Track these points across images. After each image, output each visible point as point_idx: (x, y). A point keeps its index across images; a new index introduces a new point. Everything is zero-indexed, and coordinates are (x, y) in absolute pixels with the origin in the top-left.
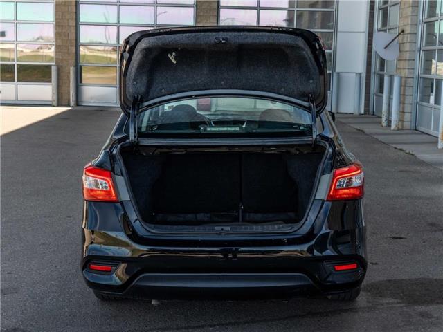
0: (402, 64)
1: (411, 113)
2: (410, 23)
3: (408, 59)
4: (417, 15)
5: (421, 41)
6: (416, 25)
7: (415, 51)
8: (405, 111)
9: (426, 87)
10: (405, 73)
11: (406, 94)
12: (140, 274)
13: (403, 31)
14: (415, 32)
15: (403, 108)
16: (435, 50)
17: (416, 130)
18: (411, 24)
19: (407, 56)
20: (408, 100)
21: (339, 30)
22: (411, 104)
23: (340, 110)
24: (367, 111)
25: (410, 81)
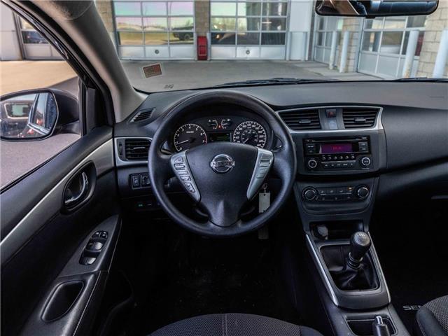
1: (355, 59)
8: (351, 58)
10: (353, 28)
11: (352, 45)
15: (349, 56)
17: (357, 72)
20: (354, 49)
22: (355, 53)
23: (292, 58)
24: (309, 58)
25: (356, 35)
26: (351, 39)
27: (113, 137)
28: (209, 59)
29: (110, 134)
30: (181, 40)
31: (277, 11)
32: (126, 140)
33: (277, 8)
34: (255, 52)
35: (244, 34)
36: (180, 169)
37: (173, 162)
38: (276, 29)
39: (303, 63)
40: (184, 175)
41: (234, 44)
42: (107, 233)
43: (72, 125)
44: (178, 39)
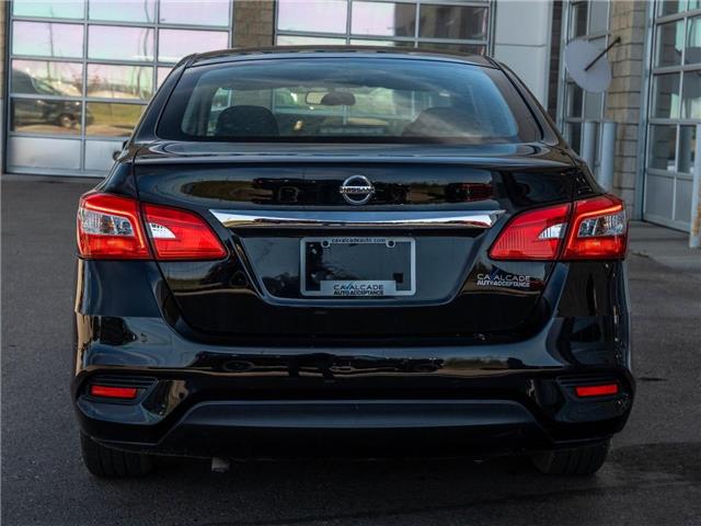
0: (616, 101)
1: (634, 189)
2: (631, 24)
3: (627, 89)
4: (644, 11)
5: (651, 58)
6: (643, 28)
7: (639, 76)
8: (623, 186)
9: (660, 142)
10: (623, 116)
11: (625, 154)
12: (196, 403)
13: (618, 40)
14: (640, 41)
15: (620, 180)
16: (678, 73)
17: (643, 220)
18: (634, 27)
19: (627, 85)
20: (629, 165)
21: (497, 41)
22: (634, 173)
25: (632, 131)
26: (619, 141)
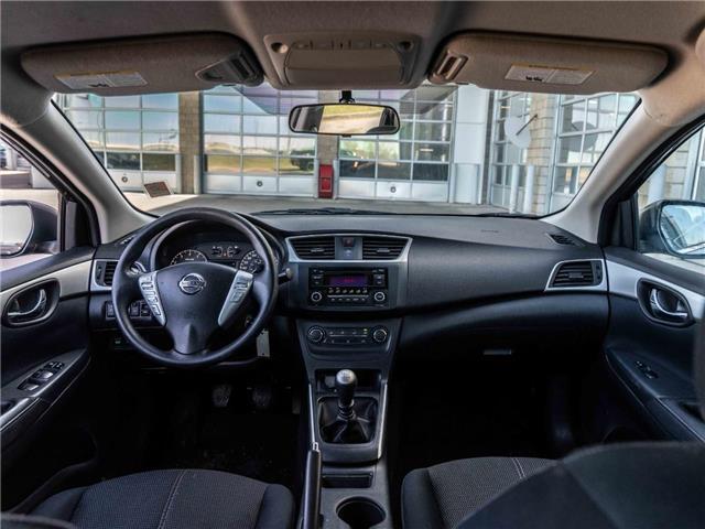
0: (534, 153)
1: (544, 204)
2: (545, 106)
3: (542, 146)
4: (554, 98)
5: (557, 126)
6: (553, 108)
7: (550, 138)
10: (540, 162)
11: (540, 184)
13: (536, 116)
14: (550, 116)
15: (536, 200)
18: (548, 108)
19: (542, 143)
20: (542, 190)
21: (457, 121)
22: (545, 195)
23: (459, 200)
24: (484, 201)
25: (544, 170)
26: (537, 176)
27: (93, 259)
28: (334, 197)
29: (91, 256)
30: (302, 169)
31: (440, 134)
32: (108, 263)
33: (440, 131)
34: (404, 191)
35: (395, 164)
36: (148, 288)
37: (141, 280)
38: (440, 160)
39: (474, 207)
40: (151, 295)
41: (373, 177)
42: (63, 365)
43: (49, 244)
44: (296, 167)
